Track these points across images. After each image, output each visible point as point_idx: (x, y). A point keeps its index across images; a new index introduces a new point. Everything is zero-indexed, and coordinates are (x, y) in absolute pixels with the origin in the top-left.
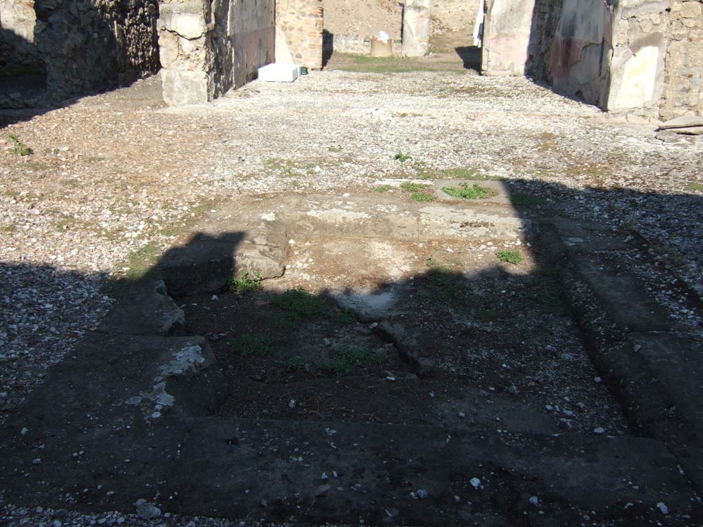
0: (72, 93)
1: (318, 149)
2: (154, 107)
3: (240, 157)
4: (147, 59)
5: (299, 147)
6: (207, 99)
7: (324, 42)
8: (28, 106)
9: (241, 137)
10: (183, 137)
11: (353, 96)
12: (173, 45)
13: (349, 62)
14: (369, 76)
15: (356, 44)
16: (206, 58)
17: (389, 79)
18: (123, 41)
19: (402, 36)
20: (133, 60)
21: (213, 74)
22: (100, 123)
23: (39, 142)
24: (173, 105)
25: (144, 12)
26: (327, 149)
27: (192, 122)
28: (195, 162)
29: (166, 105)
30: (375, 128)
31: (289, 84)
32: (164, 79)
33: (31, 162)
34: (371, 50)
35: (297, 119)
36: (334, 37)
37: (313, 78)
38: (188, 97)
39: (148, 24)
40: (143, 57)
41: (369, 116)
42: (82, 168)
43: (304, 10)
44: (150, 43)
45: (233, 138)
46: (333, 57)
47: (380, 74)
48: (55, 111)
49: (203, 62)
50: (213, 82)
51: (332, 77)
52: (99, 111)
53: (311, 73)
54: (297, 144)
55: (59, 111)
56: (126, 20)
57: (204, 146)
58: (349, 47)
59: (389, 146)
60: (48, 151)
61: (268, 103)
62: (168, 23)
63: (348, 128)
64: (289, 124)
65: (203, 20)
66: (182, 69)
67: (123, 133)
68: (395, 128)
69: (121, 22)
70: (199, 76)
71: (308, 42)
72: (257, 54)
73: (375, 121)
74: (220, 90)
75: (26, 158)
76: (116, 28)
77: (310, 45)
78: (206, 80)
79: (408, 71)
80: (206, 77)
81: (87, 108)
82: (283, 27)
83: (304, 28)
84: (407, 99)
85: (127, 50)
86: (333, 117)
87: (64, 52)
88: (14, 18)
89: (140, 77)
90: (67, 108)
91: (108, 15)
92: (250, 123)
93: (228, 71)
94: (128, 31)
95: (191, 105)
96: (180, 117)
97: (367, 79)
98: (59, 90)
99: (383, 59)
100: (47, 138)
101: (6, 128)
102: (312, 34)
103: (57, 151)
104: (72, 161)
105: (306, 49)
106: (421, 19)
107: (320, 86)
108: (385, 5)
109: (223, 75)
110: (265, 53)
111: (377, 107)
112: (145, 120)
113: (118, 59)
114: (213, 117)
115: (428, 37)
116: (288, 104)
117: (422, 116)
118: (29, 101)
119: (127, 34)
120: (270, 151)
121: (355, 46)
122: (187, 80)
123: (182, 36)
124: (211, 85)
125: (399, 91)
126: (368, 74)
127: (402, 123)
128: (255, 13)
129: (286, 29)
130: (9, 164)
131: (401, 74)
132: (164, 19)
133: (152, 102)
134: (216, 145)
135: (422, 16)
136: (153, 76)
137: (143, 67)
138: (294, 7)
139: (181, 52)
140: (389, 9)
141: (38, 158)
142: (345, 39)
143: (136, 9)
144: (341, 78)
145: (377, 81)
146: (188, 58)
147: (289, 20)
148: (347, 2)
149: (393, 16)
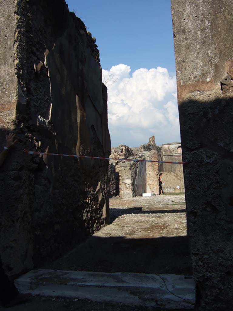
12: (124, 186)
15: (170, 190)
24: (124, 198)
31: (150, 197)
34: (175, 191)
38: (128, 196)
40: (113, 192)
43: (154, 180)
49: (131, 189)
53: (157, 196)
58: (168, 191)
62: (124, 181)
65: (131, 180)
66: (126, 191)
70: (130, 192)
72: (142, 190)
74: (134, 196)
77: (156, 188)
80: (132, 192)
83: (154, 184)
93: (136, 192)
95: (128, 198)
105: (155, 190)
108: (179, 179)
110: (144, 190)
122: (128, 193)
123: (127, 184)
124: (133, 194)
128: (141, 180)
129: (149, 185)
138: (151, 179)
139: (126, 187)
142: (167, 189)
146: (128, 188)
147: (150, 182)
148: (167, 179)
149: (182, 182)
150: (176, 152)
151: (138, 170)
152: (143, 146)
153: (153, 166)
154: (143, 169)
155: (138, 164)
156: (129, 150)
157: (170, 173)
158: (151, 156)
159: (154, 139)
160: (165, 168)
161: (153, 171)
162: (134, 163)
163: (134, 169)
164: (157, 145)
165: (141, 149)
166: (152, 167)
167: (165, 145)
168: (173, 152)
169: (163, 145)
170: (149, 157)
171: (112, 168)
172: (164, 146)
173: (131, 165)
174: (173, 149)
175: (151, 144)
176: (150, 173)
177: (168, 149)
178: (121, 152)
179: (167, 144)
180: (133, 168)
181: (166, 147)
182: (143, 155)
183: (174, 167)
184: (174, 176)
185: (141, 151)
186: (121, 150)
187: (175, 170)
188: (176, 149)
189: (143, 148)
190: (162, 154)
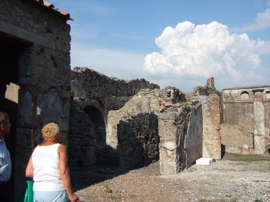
0: (128, 169)
1: (221, 195)
2: (156, 175)
3: (189, 198)
4: (154, 156)
5: (213, 194)
6: (176, 173)
7: (222, 149)
8: (112, 173)
9: (189, 189)
10: (167, 188)
11: (235, 172)
12: (164, 152)
13: (232, 157)
14: (241, 163)
15: (235, 149)
16: (176, 157)
17: (249, 164)
18: (146, 150)
19: (254, 146)
20: (150, 156)
21: (179, 163)
22: (137, 181)
23: (115, 188)
24: (164, 175)
25: (154, 139)
26: (225, 196)
27: (170, 181)
28: (172, 199)
29: (161, 175)
30: (245, 186)
31: (208, 166)
32: (160, 165)
33: (111, 196)
34: (241, 152)
35: (212, 182)
36: (226, 147)
37: (218, 163)
38: (169, 172)
39: (155, 144)
40: (153, 155)
41: (242, 181)
42: (129, 199)
43: (213, 137)
44: (156, 150)
45: (186, 189)
46: (225, 155)
47: (246, 162)
48: (121, 176)
49: (175, 159)
50: (179, 166)
51: (225, 164)
52: (136, 176)
53: (217, 161)
54: (212, 193)
55: (122, 175)
56: (148, 142)
57: (175, 192)
58: (232, 150)
59: (252, 195)
60: (118, 192)
61: (200, 174)
62: (163, 145)
63: (234, 187)
64: (209, 184)
65: (176, 144)
66: (167, 161)
67: (145, 186)
68: (254, 187)
69: (146, 143)
70: (174, 164)
71: (215, 149)
72: (196, 155)
73: (245, 184)
74: (181, 169)
75: (110, 194)
76: (144, 145)
77: (216, 150)
78: (176, 165)
79: (258, 160)
80: (176, 164)
81: (132, 175)
82: (205, 144)
83: (214, 144)
84: (258, 174)
85: (147, 153)
86: (227, 181)
87: (126, 154)
88: (110, 141)
89: (152, 163)
90: (125, 175)
91: (142, 141)
92: (193, 183)
93: (185, 162)
94: (148, 146)
95: (170, 175)
96: (166, 180)
97: (240, 164)
98: (123, 168)
99: (246, 155)
100: (118, 186)
101: (104, 182)
102: (217, 146)
103: (121, 192)
104: (126, 196)
105: (214, 152)
106: (261, 139)
107: (221, 167)
108: (246, 134)
109: (183, 163)
110: (199, 153)
111: (246, 177)
112: (153, 180)
113: (144, 156)
114: (179, 180)
115: (265, 146)
116: (208, 175)
117: (266, 181)
118: (113, 171)
119: (148, 147)
120: (201, 196)
121: (234, 150)
122: (169, 165)
123: (168, 149)
124: (178, 167)
125: (254, 170)
126: (240, 162)
127: (257, 185)
128: (195, 139)
129: (206, 145)
130: (104, 196)
131: (255, 162)
132: (161, 143)
133: (156, 173)
134: (180, 192)
135: (261, 138)
136: (156, 162)
137: (153, 159)
138: (209, 137)
139: (167, 155)
140: (247, 135)
141: (114, 194)
142: (230, 148)
143: (152, 138)
144: (229, 163)
145: (245, 165)
146: (170, 157)
147: (208, 141)
148: (230, 133)
149: (249, 138)
150: (239, 98)
151: (189, 125)
152: (198, 88)
153: (213, 118)
154: (198, 122)
155: (189, 115)
156: (180, 94)
157: (234, 125)
158: (210, 103)
159: (213, 80)
160: (226, 118)
161: (212, 125)
162: (182, 114)
163: (181, 123)
164: (217, 90)
165: (196, 92)
166: (211, 119)
167: (225, 89)
168: (235, 99)
169: (223, 90)
170: (206, 104)
171: (152, 119)
172: (225, 91)
173: (176, 116)
174: (236, 95)
175: (209, 87)
176: (208, 128)
177: (229, 95)
178: (168, 96)
179: (229, 89)
180: (179, 122)
181: (227, 92)
182: (198, 102)
183: (237, 117)
184: (239, 129)
185: (196, 95)
186: (168, 93)
187: (238, 121)
188: (240, 95)
189: (198, 91)
190: (222, 100)
